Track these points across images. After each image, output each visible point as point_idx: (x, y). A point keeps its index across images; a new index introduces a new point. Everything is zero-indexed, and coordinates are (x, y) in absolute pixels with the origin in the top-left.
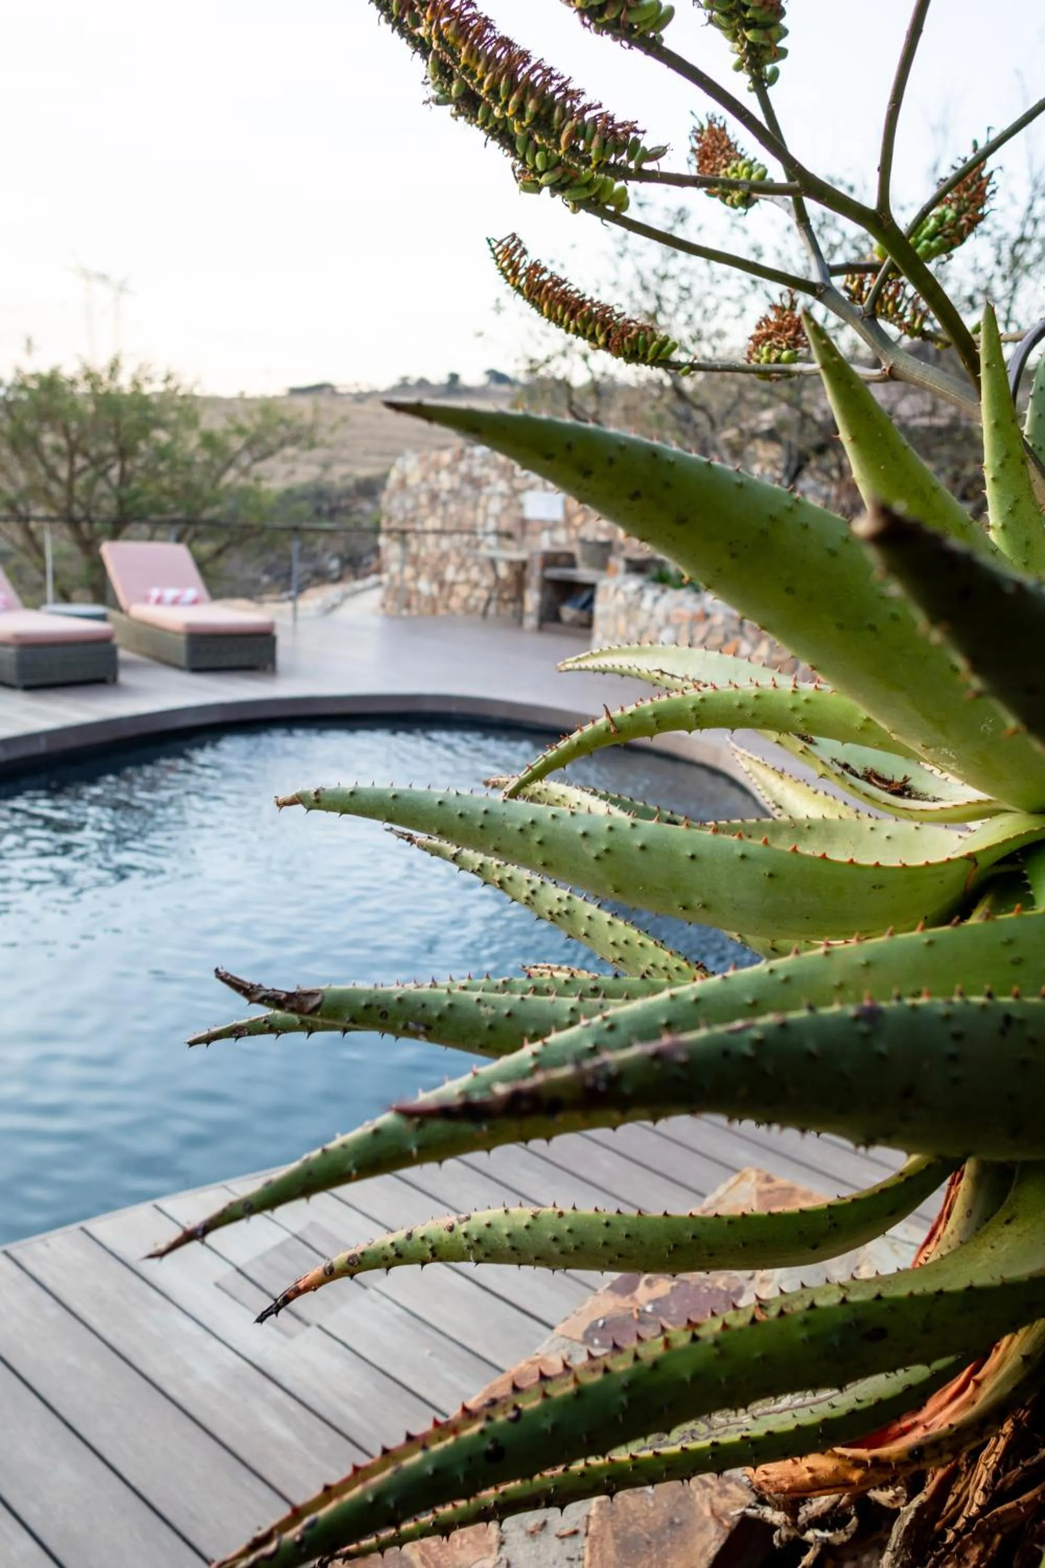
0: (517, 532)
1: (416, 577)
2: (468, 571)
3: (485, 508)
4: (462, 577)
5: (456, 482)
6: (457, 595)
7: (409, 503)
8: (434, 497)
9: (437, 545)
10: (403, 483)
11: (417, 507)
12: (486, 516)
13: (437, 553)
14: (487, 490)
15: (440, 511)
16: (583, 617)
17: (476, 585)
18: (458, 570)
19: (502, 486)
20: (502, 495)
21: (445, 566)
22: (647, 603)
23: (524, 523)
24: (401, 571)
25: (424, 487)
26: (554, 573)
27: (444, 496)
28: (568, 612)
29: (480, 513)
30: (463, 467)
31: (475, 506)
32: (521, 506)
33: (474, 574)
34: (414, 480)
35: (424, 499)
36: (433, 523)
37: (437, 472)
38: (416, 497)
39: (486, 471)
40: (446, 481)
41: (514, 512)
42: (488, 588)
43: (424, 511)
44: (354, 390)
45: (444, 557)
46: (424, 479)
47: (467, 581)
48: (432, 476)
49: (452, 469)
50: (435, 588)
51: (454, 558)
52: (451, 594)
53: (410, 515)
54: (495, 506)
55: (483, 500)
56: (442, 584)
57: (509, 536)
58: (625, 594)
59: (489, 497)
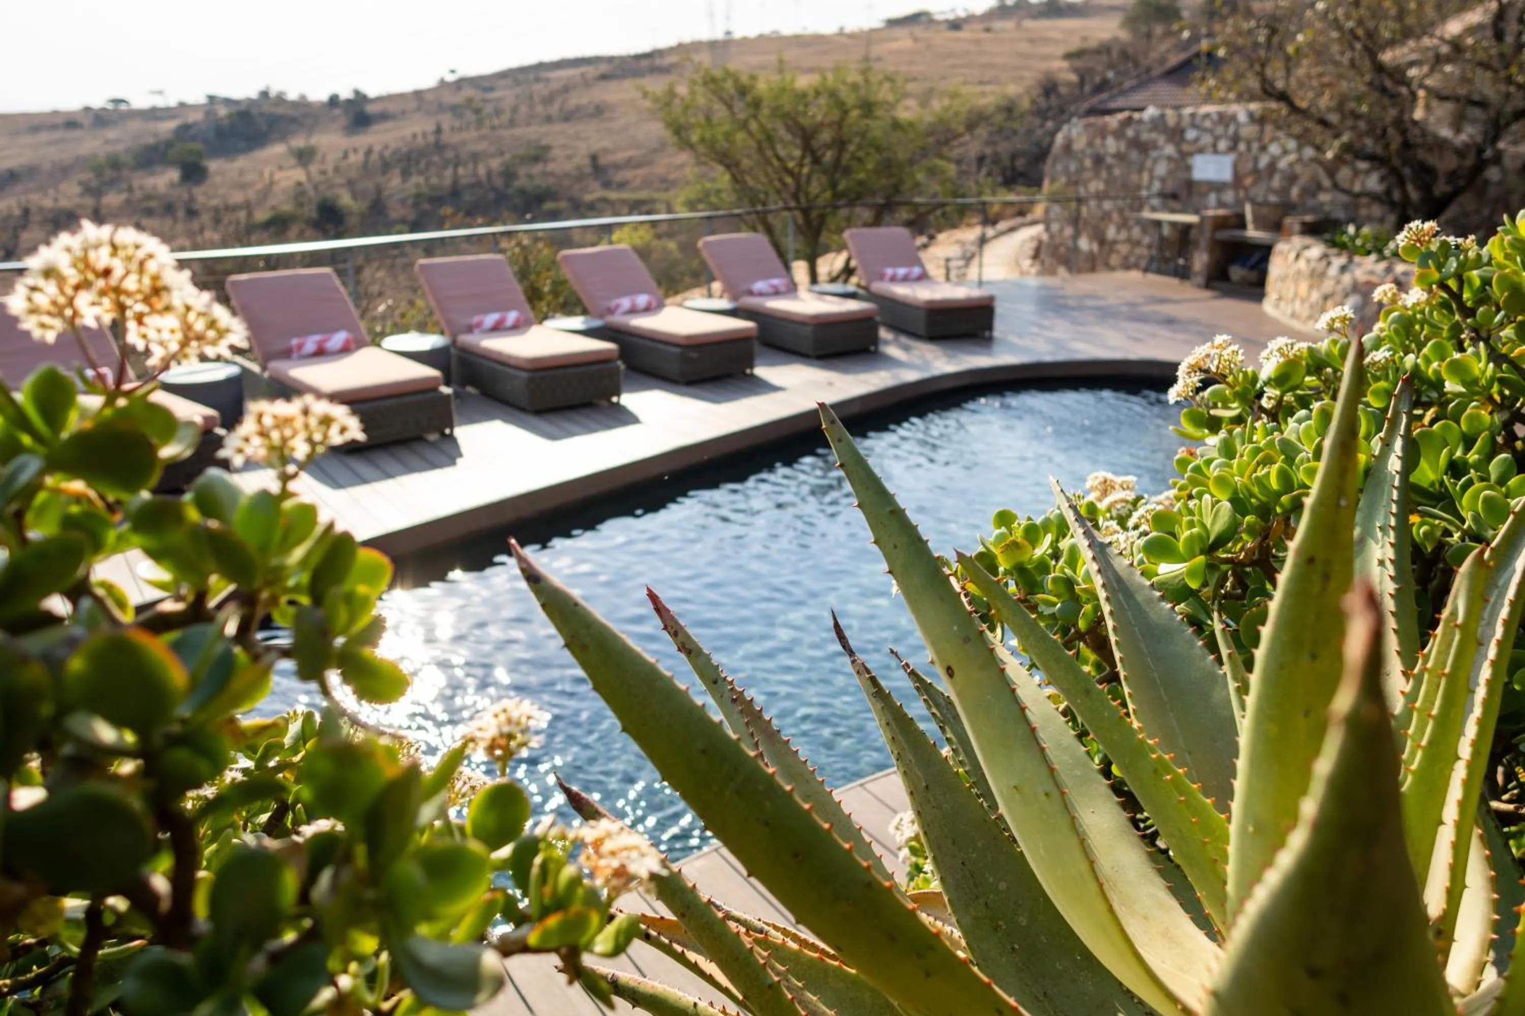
0: (1183, 194)
1: (1076, 236)
2: (1129, 229)
3: (1151, 171)
4: (1123, 235)
5: (1123, 146)
6: (1118, 252)
7: (1073, 167)
8: (1098, 160)
9: (1099, 206)
10: (1068, 147)
11: (1081, 169)
12: (1151, 178)
13: (1099, 214)
14: (1154, 154)
15: (1104, 175)
16: (1253, 276)
17: (1138, 243)
18: (1119, 229)
19: (1170, 150)
20: (1169, 159)
21: (1106, 227)
22: (1333, 271)
23: (1190, 185)
24: (1061, 230)
25: (1089, 151)
26: (1225, 235)
27: (1109, 160)
28: (1237, 272)
29: (1146, 176)
30: (1130, 133)
31: (1140, 171)
32: (1189, 168)
33: (1136, 232)
34: (1080, 144)
35: (1088, 163)
36: (1096, 186)
37: (1104, 137)
38: (1081, 162)
39: (1154, 135)
40: (1112, 145)
41: (1181, 175)
42: (1150, 247)
43: (1087, 175)
44: (951, 17)
45: (1106, 216)
46: (1090, 144)
47: (1129, 240)
48: (1098, 141)
49: (1118, 134)
50: (1095, 247)
51: (1115, 216)
52: (1111, 251)
53: (1074, 178)
54: (1161, 169)
55: (1149, 163)
56: (1102, 242)
57: (1174, 196)
58: (1308, 261)
59: (1155, 161)
